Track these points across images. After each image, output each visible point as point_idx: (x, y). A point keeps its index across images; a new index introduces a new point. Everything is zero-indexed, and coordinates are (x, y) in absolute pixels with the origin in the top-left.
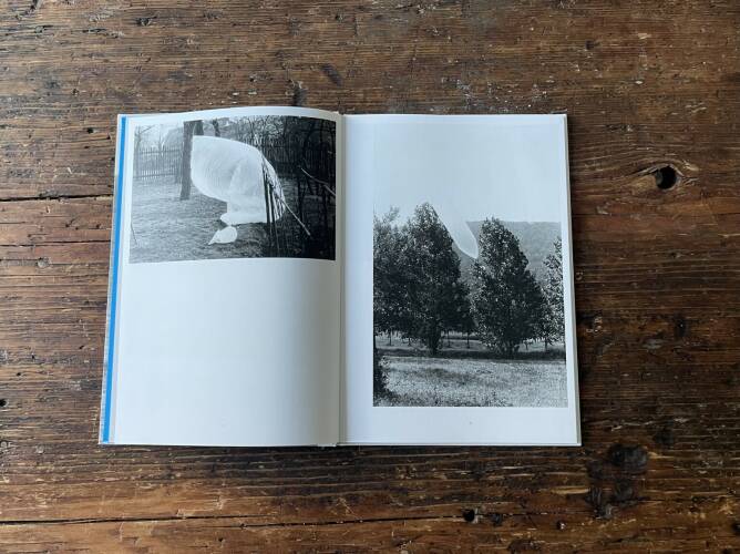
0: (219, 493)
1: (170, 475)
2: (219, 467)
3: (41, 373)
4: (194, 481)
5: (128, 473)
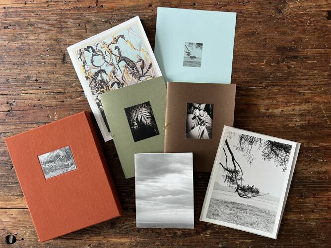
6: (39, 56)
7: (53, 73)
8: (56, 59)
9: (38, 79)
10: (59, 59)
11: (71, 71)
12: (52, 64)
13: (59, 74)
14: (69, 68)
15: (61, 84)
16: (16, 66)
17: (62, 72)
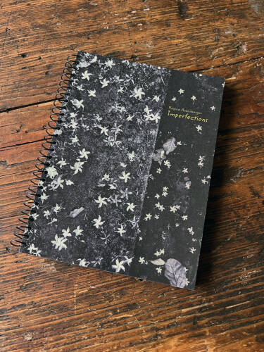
0: (206, 343)
1: (156, 336)
2: (199, 318)
3: (16, 262)
4: (180, 336)
5: (117, 342)
6: (129, 12)
7: (166, 39)
8: (165, 13)
9: (136, 54)
10: (171, 12)
11: (201, 29)
12: (159, 23)
13: (179, 38)
14: (197, 25)
15: (187, 55)
16: (83, 39)
17: (184, 34)
